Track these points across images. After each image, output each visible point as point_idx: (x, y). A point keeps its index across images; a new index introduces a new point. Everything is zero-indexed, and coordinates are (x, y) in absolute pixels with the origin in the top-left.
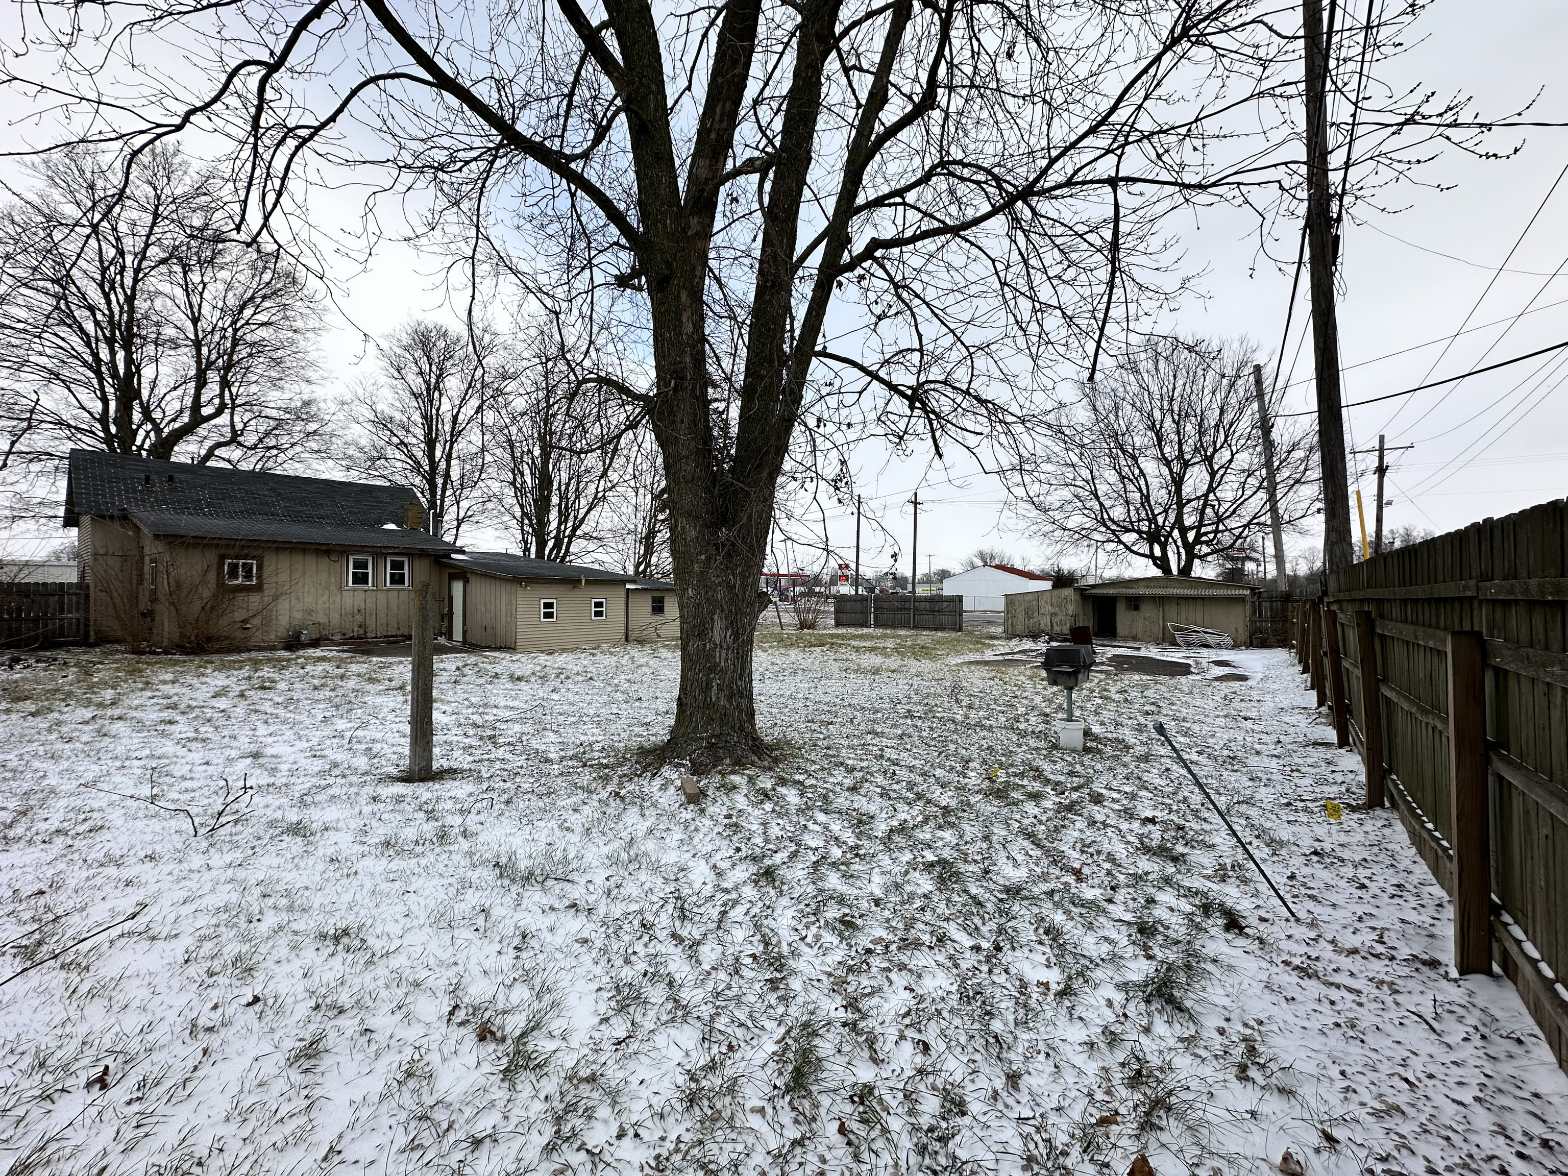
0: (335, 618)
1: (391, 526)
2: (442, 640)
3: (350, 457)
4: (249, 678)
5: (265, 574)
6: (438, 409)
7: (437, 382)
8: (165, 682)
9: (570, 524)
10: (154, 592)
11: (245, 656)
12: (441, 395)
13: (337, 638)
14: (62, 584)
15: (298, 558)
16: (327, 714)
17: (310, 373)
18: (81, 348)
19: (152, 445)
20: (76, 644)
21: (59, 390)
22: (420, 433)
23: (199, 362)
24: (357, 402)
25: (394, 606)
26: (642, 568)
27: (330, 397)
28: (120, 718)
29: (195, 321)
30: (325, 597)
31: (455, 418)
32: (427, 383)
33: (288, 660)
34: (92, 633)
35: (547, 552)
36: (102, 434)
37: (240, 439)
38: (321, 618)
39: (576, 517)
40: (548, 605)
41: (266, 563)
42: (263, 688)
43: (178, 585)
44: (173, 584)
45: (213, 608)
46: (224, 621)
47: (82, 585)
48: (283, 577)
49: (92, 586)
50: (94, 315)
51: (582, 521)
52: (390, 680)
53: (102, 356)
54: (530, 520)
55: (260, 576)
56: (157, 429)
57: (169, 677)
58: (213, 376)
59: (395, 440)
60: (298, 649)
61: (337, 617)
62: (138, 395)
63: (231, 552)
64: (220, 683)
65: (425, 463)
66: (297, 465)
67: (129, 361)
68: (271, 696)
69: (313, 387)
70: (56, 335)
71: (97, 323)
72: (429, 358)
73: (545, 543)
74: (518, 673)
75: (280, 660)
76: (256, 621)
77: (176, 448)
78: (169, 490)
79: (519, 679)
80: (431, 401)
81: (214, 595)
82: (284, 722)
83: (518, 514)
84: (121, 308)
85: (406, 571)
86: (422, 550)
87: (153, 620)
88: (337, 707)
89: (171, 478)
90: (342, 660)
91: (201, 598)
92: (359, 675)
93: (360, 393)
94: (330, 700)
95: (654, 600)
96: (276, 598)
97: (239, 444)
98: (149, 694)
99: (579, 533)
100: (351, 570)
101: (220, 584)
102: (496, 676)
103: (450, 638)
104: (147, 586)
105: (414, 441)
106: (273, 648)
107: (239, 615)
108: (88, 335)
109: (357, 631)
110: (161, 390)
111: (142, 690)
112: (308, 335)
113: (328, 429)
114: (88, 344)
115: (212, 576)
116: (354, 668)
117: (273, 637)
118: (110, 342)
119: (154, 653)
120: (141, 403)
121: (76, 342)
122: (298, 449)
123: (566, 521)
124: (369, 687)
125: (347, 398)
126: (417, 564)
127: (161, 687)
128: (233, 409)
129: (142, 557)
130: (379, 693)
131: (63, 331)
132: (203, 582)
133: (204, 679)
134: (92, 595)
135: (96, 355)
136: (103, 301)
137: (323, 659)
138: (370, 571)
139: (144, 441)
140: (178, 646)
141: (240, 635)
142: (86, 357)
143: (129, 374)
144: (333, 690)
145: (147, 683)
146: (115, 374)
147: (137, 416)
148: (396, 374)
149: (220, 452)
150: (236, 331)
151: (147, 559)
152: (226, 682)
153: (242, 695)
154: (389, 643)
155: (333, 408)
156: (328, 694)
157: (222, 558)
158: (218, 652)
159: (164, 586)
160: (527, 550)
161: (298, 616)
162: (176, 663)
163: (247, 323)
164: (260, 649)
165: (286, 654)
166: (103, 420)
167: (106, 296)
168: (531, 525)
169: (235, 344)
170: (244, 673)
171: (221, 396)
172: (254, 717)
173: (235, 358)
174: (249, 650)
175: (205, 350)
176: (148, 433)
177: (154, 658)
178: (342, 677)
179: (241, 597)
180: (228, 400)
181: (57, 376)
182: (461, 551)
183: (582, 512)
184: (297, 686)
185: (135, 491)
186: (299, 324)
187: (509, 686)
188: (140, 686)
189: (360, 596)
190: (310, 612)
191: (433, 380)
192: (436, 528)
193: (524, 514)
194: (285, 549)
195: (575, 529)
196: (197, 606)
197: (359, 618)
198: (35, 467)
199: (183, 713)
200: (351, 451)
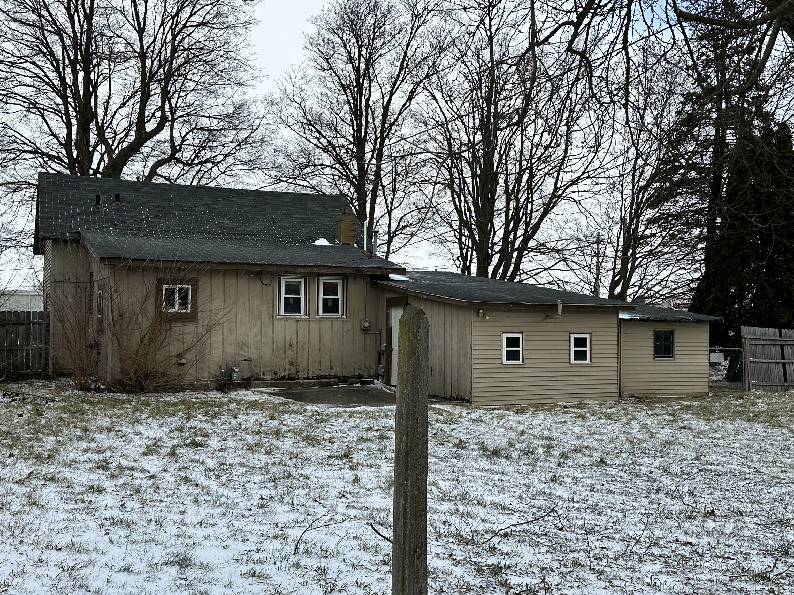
0: (267, 353)
1: (323, 242)
2: (378, 384)
3: (278, 167)
4: (181, 429)
5: (201, 300)
6: (368, 100)
7: (367, 68)
8: (101, 430)
9: (520, 232)
10: (100, 321)
11: (179, 396)
12: (370, 82)
13: (268, 377)
14: (29, 313)
15: (231, 281)
16: (265, 493)
17: (242, 76)
18: (52, 75)
19: (105, 167)
20: (38, 376)
21: (35, 119)
22: (347, 131)
23: (143, 76)
24: (286, 101)
25: (327, 340)
26: (618, 289)
27: (260, 98)
28: (52, 479)
29: (141, 31)
30: (257, 328)
31: (386, 109)
32: (357, 70)
33: (221, 405)
34: (51, 365)
35: (491, 269)
36: (66, 160)
37: (178, 155)
38: (252, 353)
39: (528, 224)
40: (512, 342)
41: (200, 289)
42: (195, 444)
43: (121, 315)
44: (116, 313)
45: (151, 340)
46: (161, 356)
47: (44, 315)
48: (217, 304)
49: (51, 315)
50: (62, 39)
51: (537, 227)
52: (331, 441)
53: (68, 80)
54: (470, 230)
55: (194, 304)
56: (109, 151)
57: (106, 422)
58: (155, 89)
59: (324, 141)
60: (230, 390)
61: (269, 352)
62: (95, 114)
63: (168, 276)
64: (152, 434)
65: (354, 167)
66: (229, 179)
67: (87, 80)
68: (203, 457)
69: (244, 89)
70: (33, 63)
71: (64, 47)
72: (358, 37)
73: (489, 259)
74: (491, 444)
75: (212, 404)
76: (190, 356)
77: (125, 169)
78: (117, 210)
79: (496, 453)
80: (360, 92)
81: (152, 325)
82: (216, 503)
83: (456, 224)
84: (82, 27)
85: (340, 296)
86: (357, 269)
87: (99, 353)
88: (275, 481)
89: (117, 197)
90: (275, 407)
91: (140, 329)
92: (295, 432)
93: (289, 89)
94: (265, 469)
95: (658, 336)
96: (209, 329)
97: (179, 161)
98: (84, 445)
99: (532, 244)
100: (283, 295)
101: (159, 313)
102: (461, 444)
103: (388, 382)
104: (96, 316)
105: (342, 141)
106: (206, 388)
107: (175, 348)
108: (57, 61)
109: (289, 370)
110: (113, 108)
111: (80, 438)
112: (239, 30)
113: (257, 135)
114: (57, 70)
115: (151, 304)
116: (289, 419)
117: (206, 375)
118: (73, 64)
119: (98, 390)
120: (97, 122)
121: (48, 68)
122: (230, 160)
123: (516, 229)
124: (309, 451)
125: (277, 96)
126: (351, 286)
127: (98, 436)
128: (173, 121)
129: (92, 282)
130: (321, 463)
131: (40, 59)
132: (144, 311)
133: (140, 428)
134: (51, 323)
135: (62, 80)
136: (68, 25)
137: (254, 405)
138: (302, 296)
139: (99, 164)
140: (121, 383)
141: (174, 371)
142: (55, 82)
143: (88, 94)
144: (268, 453)
145: (86, 430)
146: (76, 97)
147: (93, 138)
148: (325, 65)
149: (161, 170)
150: (174, 37)
151: (96, 285)
152: (159, 434)
153: (173, 454)
154: (322, 385)
155: (262, 109)
156: (264, 458)
157: (160, 283)
158: (155, 390)
159: (109, 317)
160: (466, 269)
161: (230, 349)
162: (115, 403)
163: (185, 27)
164: (194, 388)
165: (216, 395)
166: (67, 145)
167: (71, 18)
168: (471, 236)
169: (174, 51)
170: (175, 421)
171: (162, 108)
172: (183, 490)
173: (174, 65)
174: (183, 390)
175: (148, 63)
176: (102, 155)
177: (97, 397)
178: (278, 434)
179: (177, 327)
180: (168, 114)
181: (35, 105)
182: (401, 270)
183: (537, 215)
184: (230, 443)
185: (88, 213)
186: (231, 19)
187: (483, 463)
188: (79, 433)
189: (292, 326)
190: (241, 345)
191: (363, 66)
192: (369, 242)
193: (464, 223)
194: (219, 271)
195: (527, 238)
196: (137, 336)
197: (290, 353)
198: (18, 196)
199: (113, 476)
200: (280, 160)
